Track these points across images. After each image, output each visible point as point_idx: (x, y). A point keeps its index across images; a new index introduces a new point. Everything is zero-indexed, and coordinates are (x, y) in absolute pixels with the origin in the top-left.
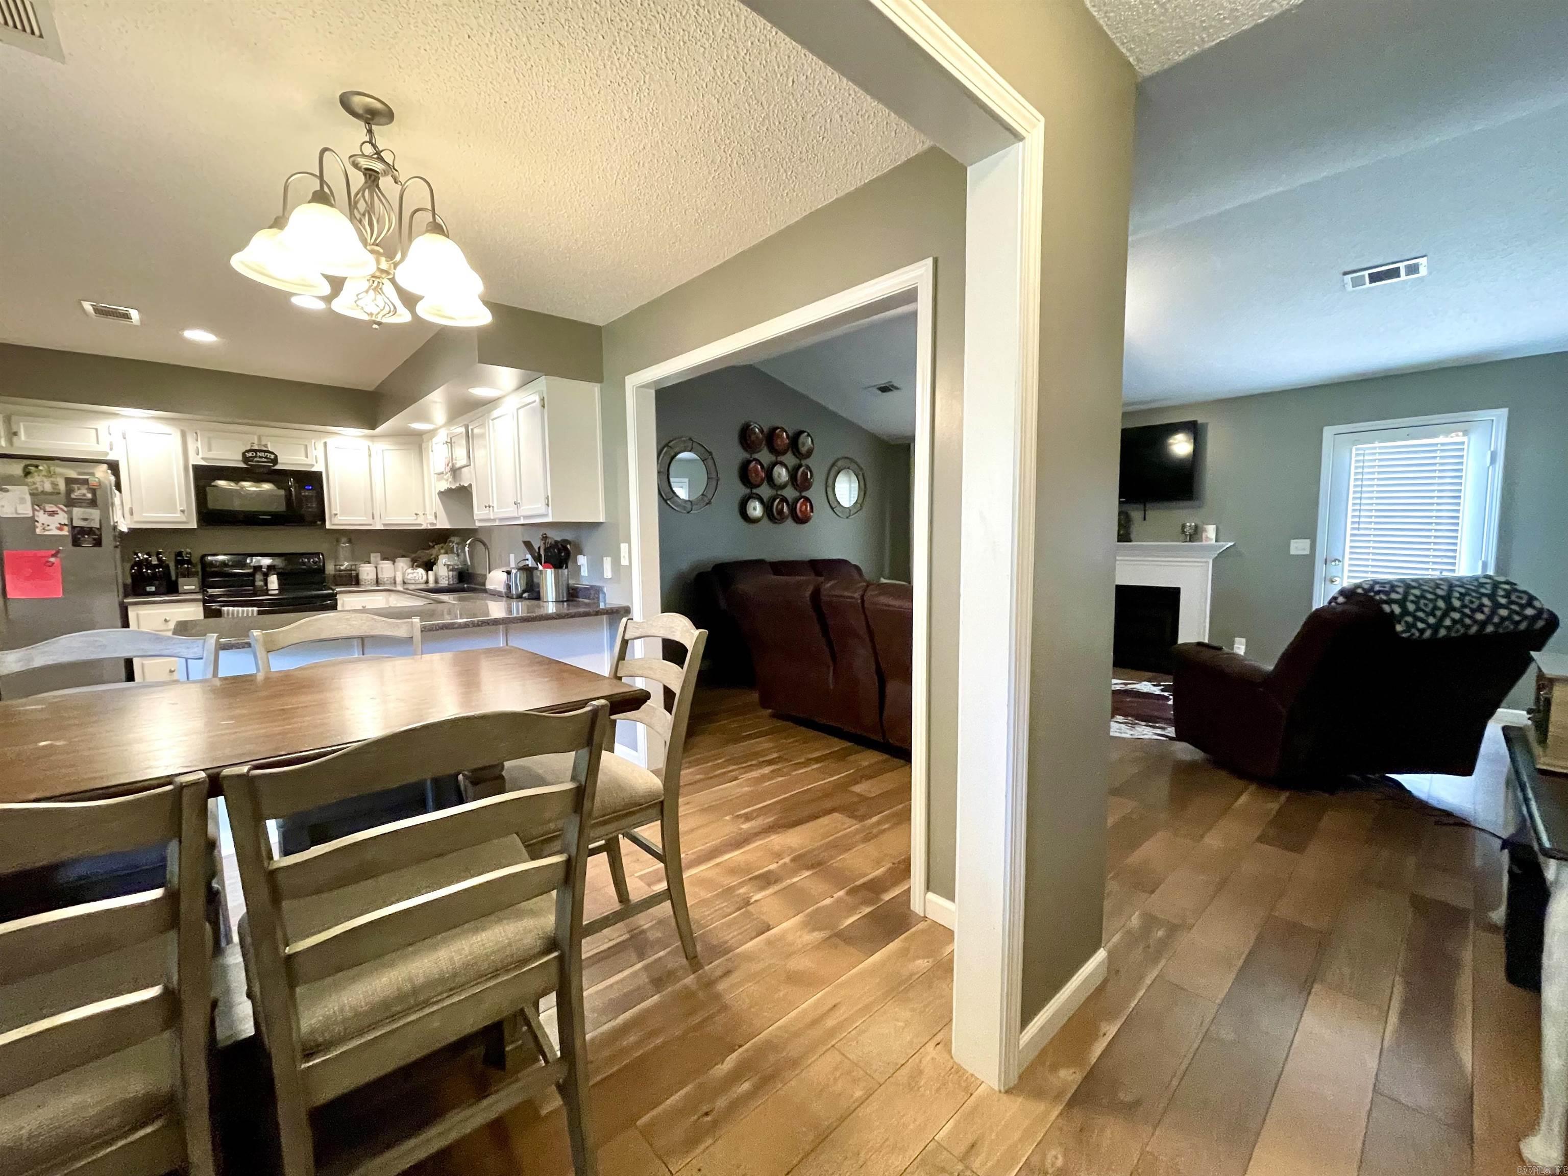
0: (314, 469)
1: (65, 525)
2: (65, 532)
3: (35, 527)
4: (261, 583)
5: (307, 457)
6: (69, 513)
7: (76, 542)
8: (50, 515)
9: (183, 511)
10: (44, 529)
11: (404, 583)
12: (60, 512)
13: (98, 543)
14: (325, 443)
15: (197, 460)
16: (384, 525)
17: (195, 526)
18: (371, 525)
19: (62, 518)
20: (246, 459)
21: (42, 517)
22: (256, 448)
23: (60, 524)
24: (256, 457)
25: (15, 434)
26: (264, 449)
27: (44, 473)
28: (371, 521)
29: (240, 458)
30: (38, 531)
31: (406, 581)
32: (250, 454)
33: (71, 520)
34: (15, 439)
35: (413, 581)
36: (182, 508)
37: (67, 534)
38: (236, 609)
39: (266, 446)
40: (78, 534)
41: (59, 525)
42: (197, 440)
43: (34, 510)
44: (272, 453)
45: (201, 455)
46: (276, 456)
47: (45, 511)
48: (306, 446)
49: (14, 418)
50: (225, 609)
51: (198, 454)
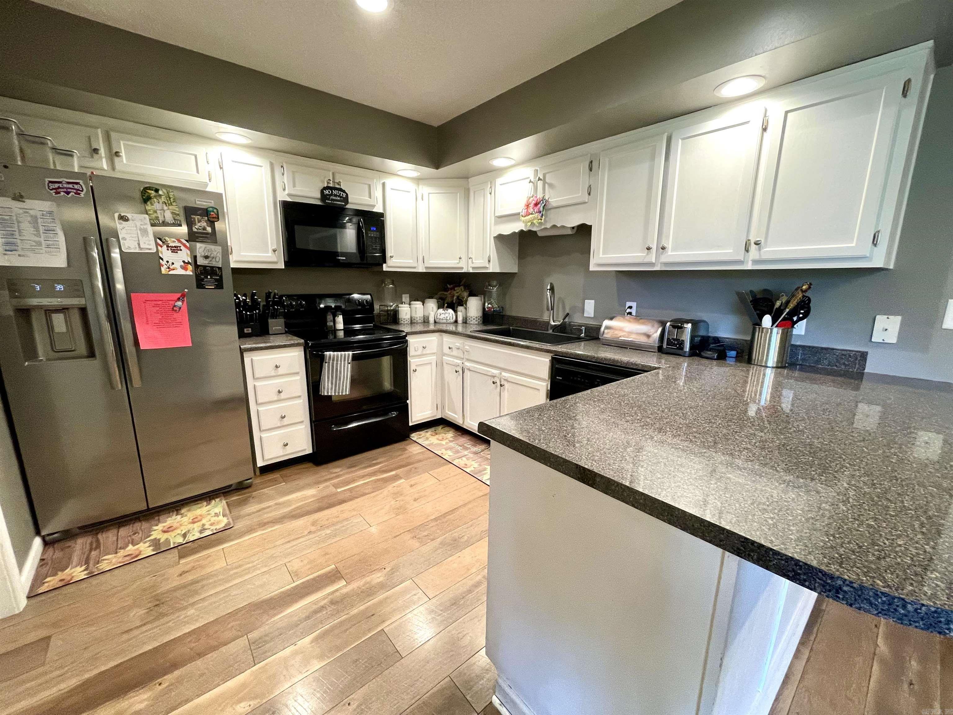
0: (375, 210)
1: (189, 263)
2: (190, 272)
3: (160, 265)
4: (332, 324)
5: (370, 197)
6: (192, 250)
7: (200, 285)
8: (173, 251)
9: (274, 251)
10: (169, 268)
11: (435, 322)
12: (182, 248)
13: (219, 285)
14: (384, 184)
15: (283, 196)
16: (426, 268)
17: (283, 267)
18: (415, 268)
19: (185, 255)
20: (324, 197)
21: (166, 254)
22: (331, 185)
23: (184, 262)
24: (332, 195)
25: (117, 154)
26: (337, 186)
27: (163, 199)
28: (415, 265)
29: (319, 196)
30: (164, 270)
31: (437, 320)
32: (326, 192)
33: (195, 258)
34: (116, 160)
35: (445, 321)
36: (274, 248)
37: (191, 273)
38: (336, 353)
39: (339, 184)
40: (201, 273)
41: (183, 264)
42: (283, 174)
43: (157, 244)
44: (344, 191)
45: (287, 192)
46: (347, 195)
47: (168, 246)
48: (370, 186)
49: (113, 135)
50: (327, 353)
51: (284, 190)
